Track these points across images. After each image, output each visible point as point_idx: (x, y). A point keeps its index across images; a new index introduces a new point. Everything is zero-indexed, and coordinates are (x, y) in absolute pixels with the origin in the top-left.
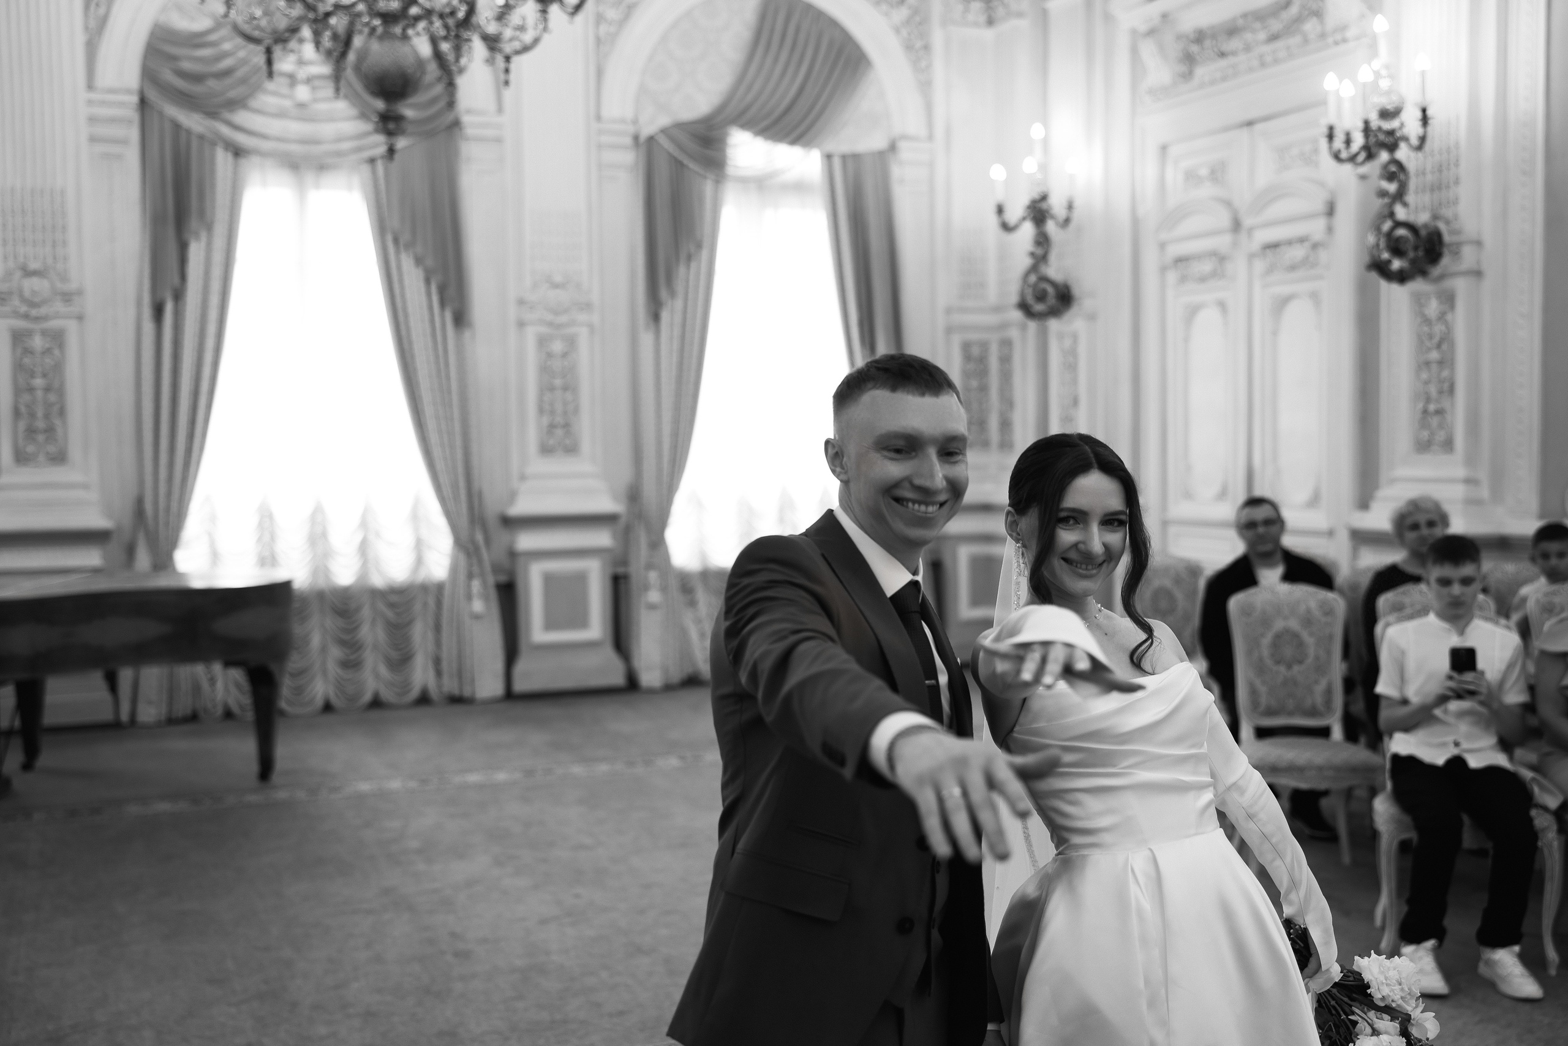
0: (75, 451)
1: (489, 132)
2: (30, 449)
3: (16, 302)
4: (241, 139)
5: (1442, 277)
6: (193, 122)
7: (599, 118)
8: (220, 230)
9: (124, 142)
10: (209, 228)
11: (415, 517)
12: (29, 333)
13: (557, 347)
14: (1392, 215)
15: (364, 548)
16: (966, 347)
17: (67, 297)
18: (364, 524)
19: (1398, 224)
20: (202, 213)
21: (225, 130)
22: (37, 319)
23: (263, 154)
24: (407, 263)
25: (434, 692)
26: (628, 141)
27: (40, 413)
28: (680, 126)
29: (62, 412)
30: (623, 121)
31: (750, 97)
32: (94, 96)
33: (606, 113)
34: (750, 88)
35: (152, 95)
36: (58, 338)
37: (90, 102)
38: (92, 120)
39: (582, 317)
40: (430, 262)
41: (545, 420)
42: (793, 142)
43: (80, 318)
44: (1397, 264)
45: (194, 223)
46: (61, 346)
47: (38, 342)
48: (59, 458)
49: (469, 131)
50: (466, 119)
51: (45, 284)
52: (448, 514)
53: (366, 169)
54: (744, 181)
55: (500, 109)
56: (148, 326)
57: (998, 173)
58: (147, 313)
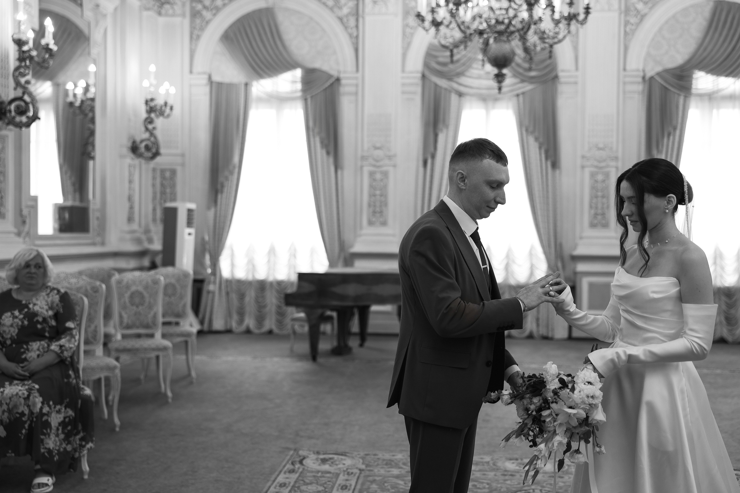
0: (390, 221)
1: (572, 80)
2: (374, 219)
3: (371, 160)
4: (462, 89)
6: (443, 83)
7: (625, 70)
8: (452, 128)
9: (415, 93)
10: (447, 127)
11: (531, 254)
12: (375, 173)
13: (600, 177)
15: (507, 268)
17: (390, 157)
18: (508, 256)
20: (444, 121)
21: (455, 86)
22: (379, 167)
23: (472, 95)
24: (531, 140)
25: (535, 334)
26: (640, 80)
27: (378, 205)
28: (667, 71)
30: (638, 70)
31: (705, 54)
32: (404, 75)
33: (628, 67)
34: (705, 49)
35: (427, 73)
36: (385, 174)
37: (403, 78)
38: (403, 85)
39: (613, 164)
40: (541, 140)
41: (593, 212)
42: (727, 76)
43: (395, 166)
45: (440, 126)
46: (387, 178)
47: (378, 176)
48: (384, 224)
49: (562, 80)
50: (561, 74)
51: (382, 152)
52: (545, 253)
53: (515, 99)
54: (701, 96)
55: (577, 69)
56: (421, 169)
58: (421, 163)
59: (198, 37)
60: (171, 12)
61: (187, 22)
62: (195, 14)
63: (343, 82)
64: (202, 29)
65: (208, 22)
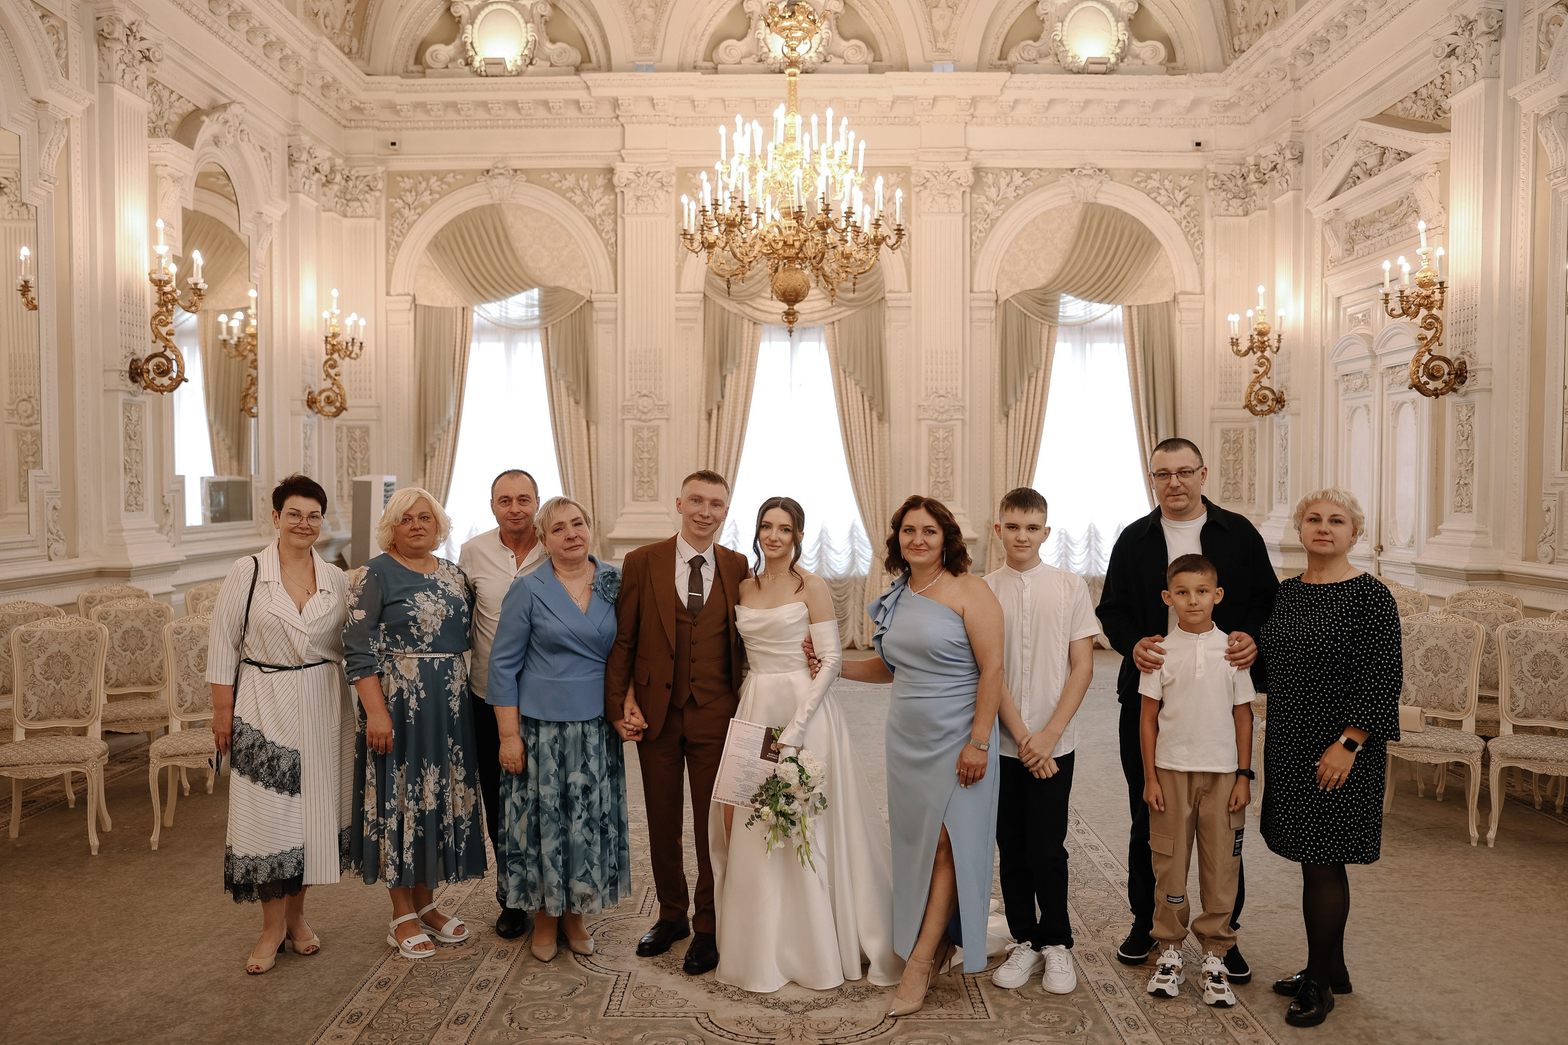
0: (661, 495)
1: (904, 303)
2: (640, 492)
3: (635, 411)
4: (758, 315)
5: (1466, 394)
6: (731, 306)
7: (971, 291)
8: (744, 367)
9: (695, 320)
10: (739, 367)
11: (852, 536)
12: (642, 428)
13: (941, 434)
14: (1429, 351)
15: (820, 555)
16: (1224, 433)
17: (661, 409)
18: (820, 539)
19: (1434, 358)
20: (734, 359)
21: (748, 310)
22: (644, 421)
23: (771, 323)
24: (851, 384)
25: (858, 645)
26: (992, 304)
27: (645, 473)
28: (1025, 293)
29: (656, 473)
30: (989, 292)
31: (1074, 272)
32: (678, 295)
33: (976, 289)
34: (1073, 267)
35: (709, 294)
36: (656, 431)
37: (677, 300)
38: (678, 309)
39: (959, 416)
40: (864, 384)
41: (932, 479)
42: (1100, 302)
43: (668, 419)
44: (1432, 385)
45: (730, 365)
46: (657, 435)
47: (645, 434)
48: (655, 498)
49: (890, 303)
50: (888, 296)
51: (650, 401)
52: (869, 535)
53: (829, 328)
54: (1070, 326)
55: (910, 290)
56: (704, 423)
57: (1234, 318)
58: (704, 416)
59: (398, 245)
60: (359, 211)
61: (382, 224)
62: (393, 214)
63: (596, 305)
64: (403, 234)
65: (410, 226)
